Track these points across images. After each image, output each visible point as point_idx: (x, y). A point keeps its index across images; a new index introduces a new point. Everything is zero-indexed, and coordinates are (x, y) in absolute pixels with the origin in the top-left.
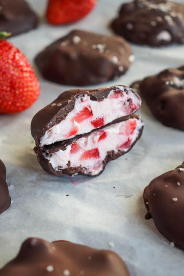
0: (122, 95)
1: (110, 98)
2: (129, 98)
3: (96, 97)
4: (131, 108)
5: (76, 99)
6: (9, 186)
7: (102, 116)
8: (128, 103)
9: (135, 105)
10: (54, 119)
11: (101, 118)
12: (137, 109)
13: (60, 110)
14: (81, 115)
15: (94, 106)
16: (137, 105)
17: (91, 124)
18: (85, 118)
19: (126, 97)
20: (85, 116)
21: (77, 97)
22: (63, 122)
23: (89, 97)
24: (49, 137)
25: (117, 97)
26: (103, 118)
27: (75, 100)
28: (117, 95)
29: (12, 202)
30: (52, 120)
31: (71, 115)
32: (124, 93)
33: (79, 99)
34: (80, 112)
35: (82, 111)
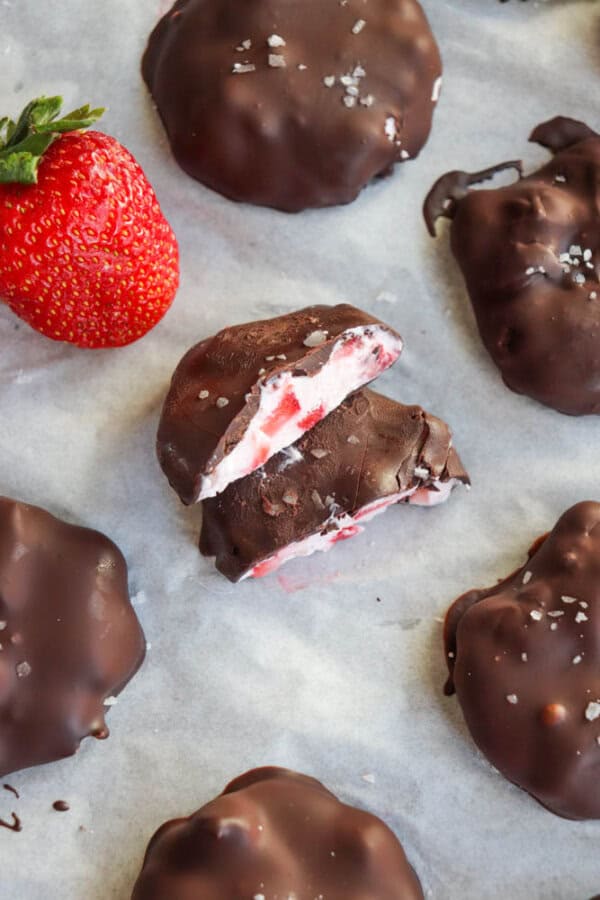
0: (360, 344)
1: (339, 356)
2: (376, 346)
3: (305, 370)
4: (379, 362)
5: (262, 387)
7: (320, 403)
8: (374, 356)
9: (389, 355)
10: (222, 445)
11: (318, 408)
12: (394, 360)
13: (232, 423)
14: (277, 418)
15: (302, 387)
16: (391, 352)
17: (297, 428)
18: (284, 422)
19: (369, 344)
20: (283, 418)
21: (264, 384)
22: (240, 445)
23: (290, 374)
24: (213, 485)
25: (349, 353)
26: (321, 407)
27: (260, 390)
28: (348, 348)
29: (149, 646)
30: (217, 450)
31: (256, 423)
32: (365, 339)
33: (269, 385)
34: (273, 412)
35: (277, 410)
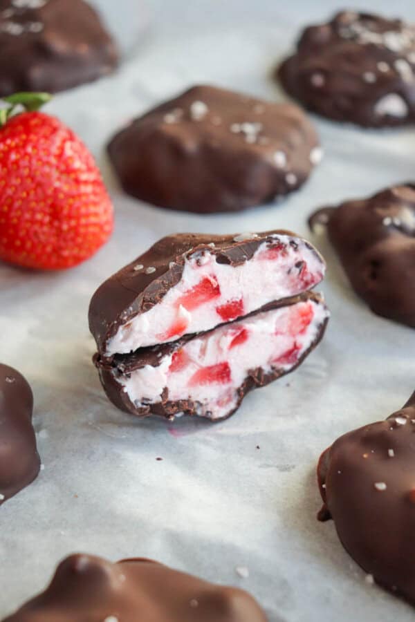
0: (285, 254)
1: (259, 259)
2: (299, 260)
3: (229, 258)
4: (302, 279)
5: (186, 260)
6: (38, 432)
7: (240, 297)
8: (298, 270)
9: (312, 275)
10: (139, 301)
11: (238, 300)
12: (316, 282)
13: (153, 283)
14: (196, 295)
15: (224, 275)
16: (315, 274)
17: (214, 312)
18: (204, 301)
19: (293, 257)
20: (202, 297)
21: (188, 257)
22: (155, 308)
23: (214, 257)
24: (125, 339)
25: (273, 258)
26: (241, 301)
27: (184, 263)
28: (274, 252)
29: (42, 467)
30: (134, 304)
31: (174, 294)
32: (290, 250)
33: (193, 261)
34: (194, 288)
35: (197, 286)
